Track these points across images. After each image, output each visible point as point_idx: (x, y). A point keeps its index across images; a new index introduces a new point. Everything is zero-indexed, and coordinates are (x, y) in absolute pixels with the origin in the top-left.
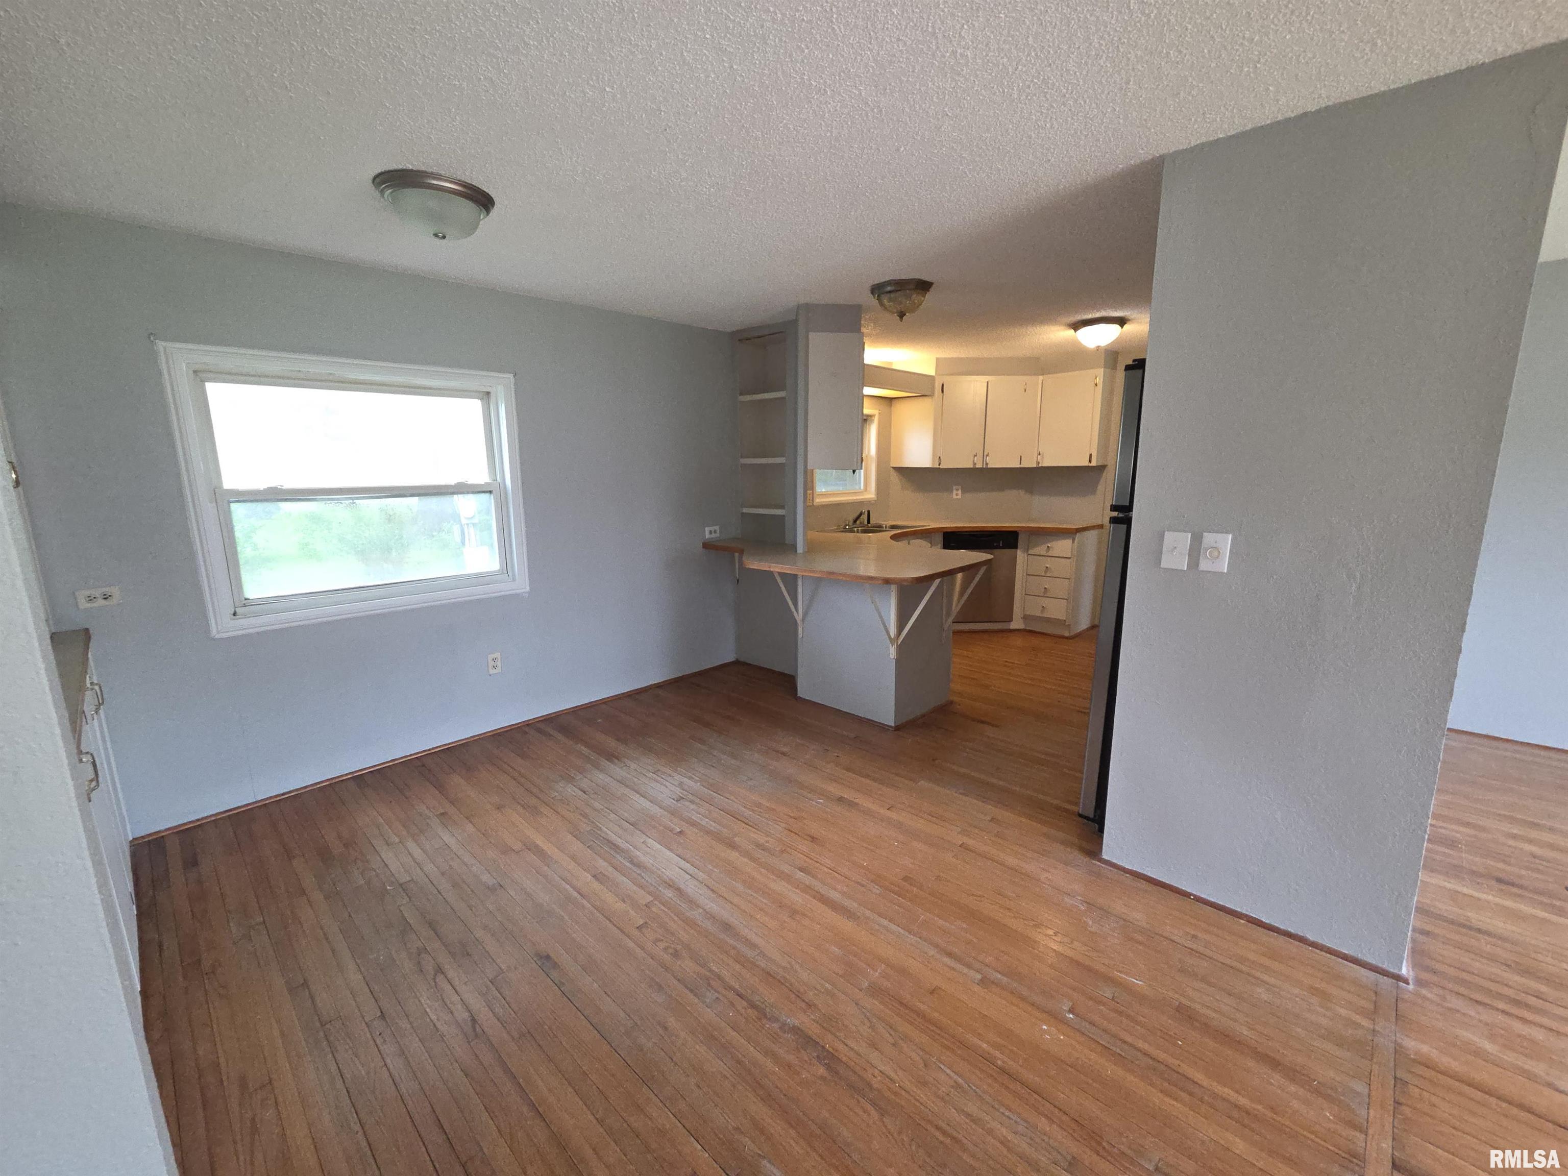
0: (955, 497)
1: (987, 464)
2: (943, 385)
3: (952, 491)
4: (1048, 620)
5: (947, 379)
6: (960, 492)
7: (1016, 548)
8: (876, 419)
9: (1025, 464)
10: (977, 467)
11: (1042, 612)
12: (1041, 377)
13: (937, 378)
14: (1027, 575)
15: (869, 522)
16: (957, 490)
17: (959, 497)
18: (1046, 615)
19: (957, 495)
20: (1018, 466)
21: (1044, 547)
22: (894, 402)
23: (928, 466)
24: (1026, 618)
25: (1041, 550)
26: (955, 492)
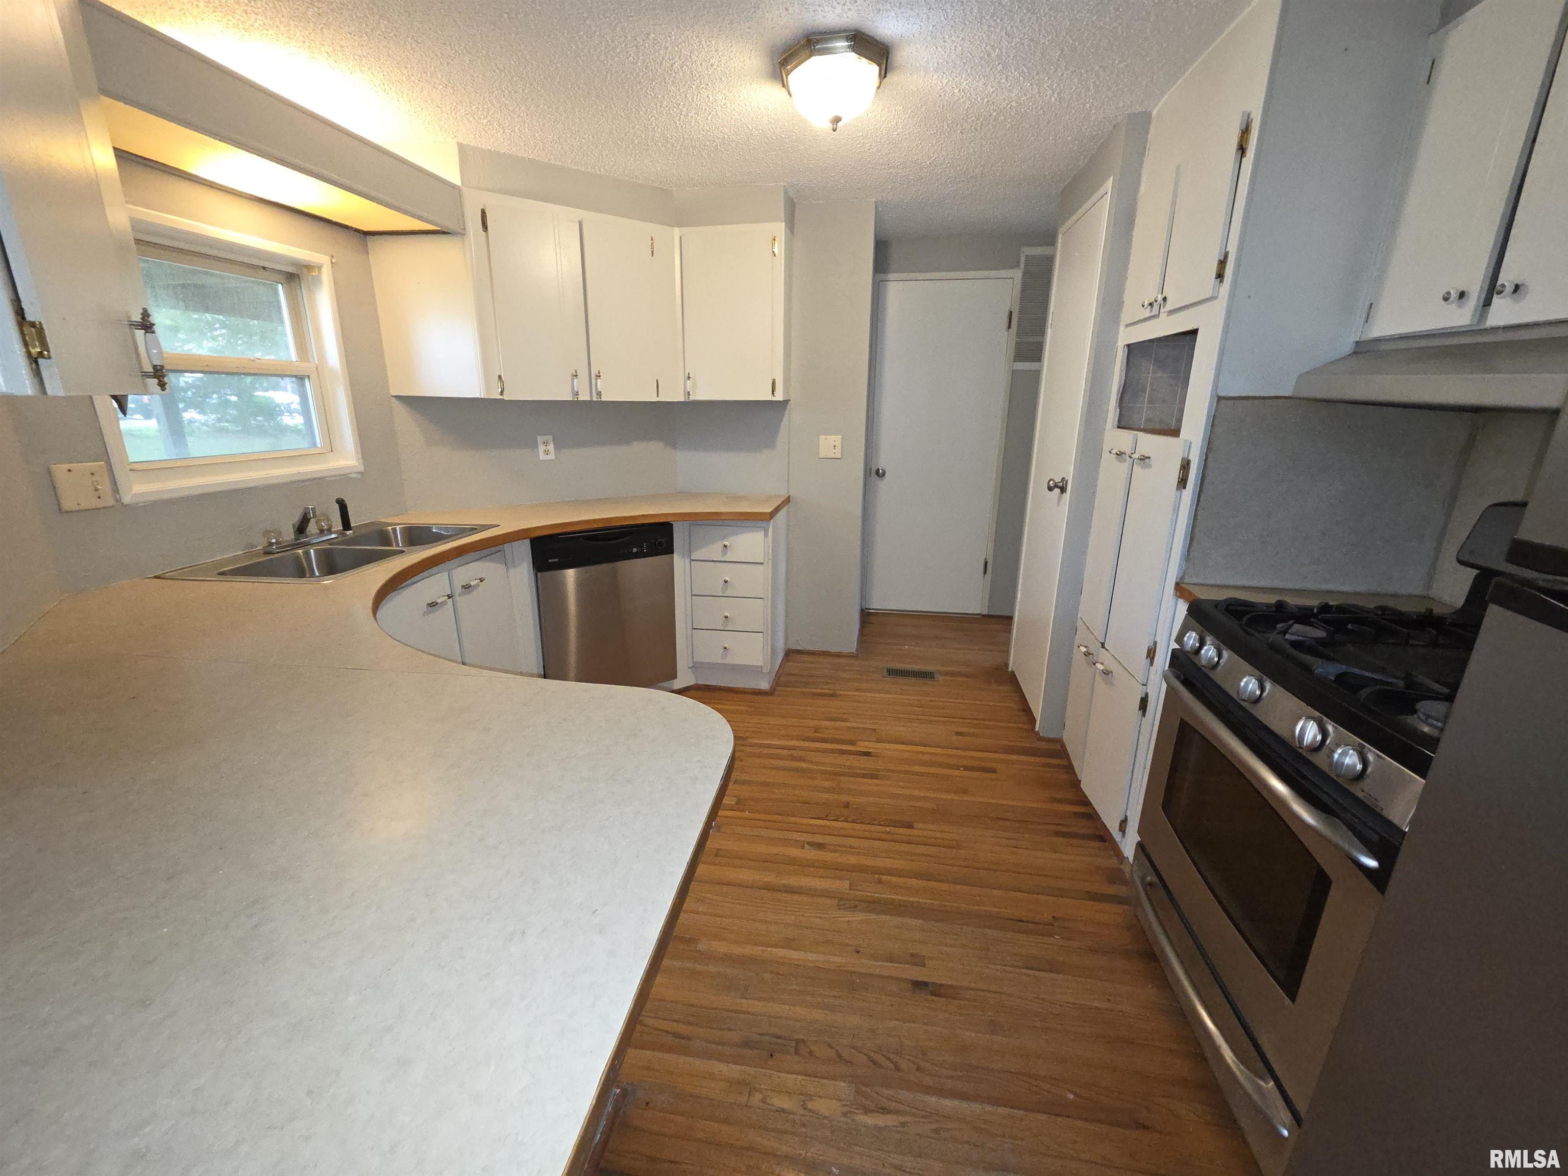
0: (542, 456)
1: (599, 394)
2: (483, 213)
3: (536, 446)
4: (734, 668)
5: (494, 202)
6: (551, 447)
7: (672, 552)
8: (326, 275)
9: (667, 396)
10: (581, 398)
11: (724, 656)
12: (677, 231)
13: (465, 190)
14: (692, 595)
15: (346, 525)
16: (545, 443)
17: (552, 456)
18: (728, 661)
19: (547, 452)
20: (655, 399)
21: (719, 546)
22: (371, 241)
23: (477, 395)
24: (696, 667)
25: (713, 551)
26: (541, 448)
